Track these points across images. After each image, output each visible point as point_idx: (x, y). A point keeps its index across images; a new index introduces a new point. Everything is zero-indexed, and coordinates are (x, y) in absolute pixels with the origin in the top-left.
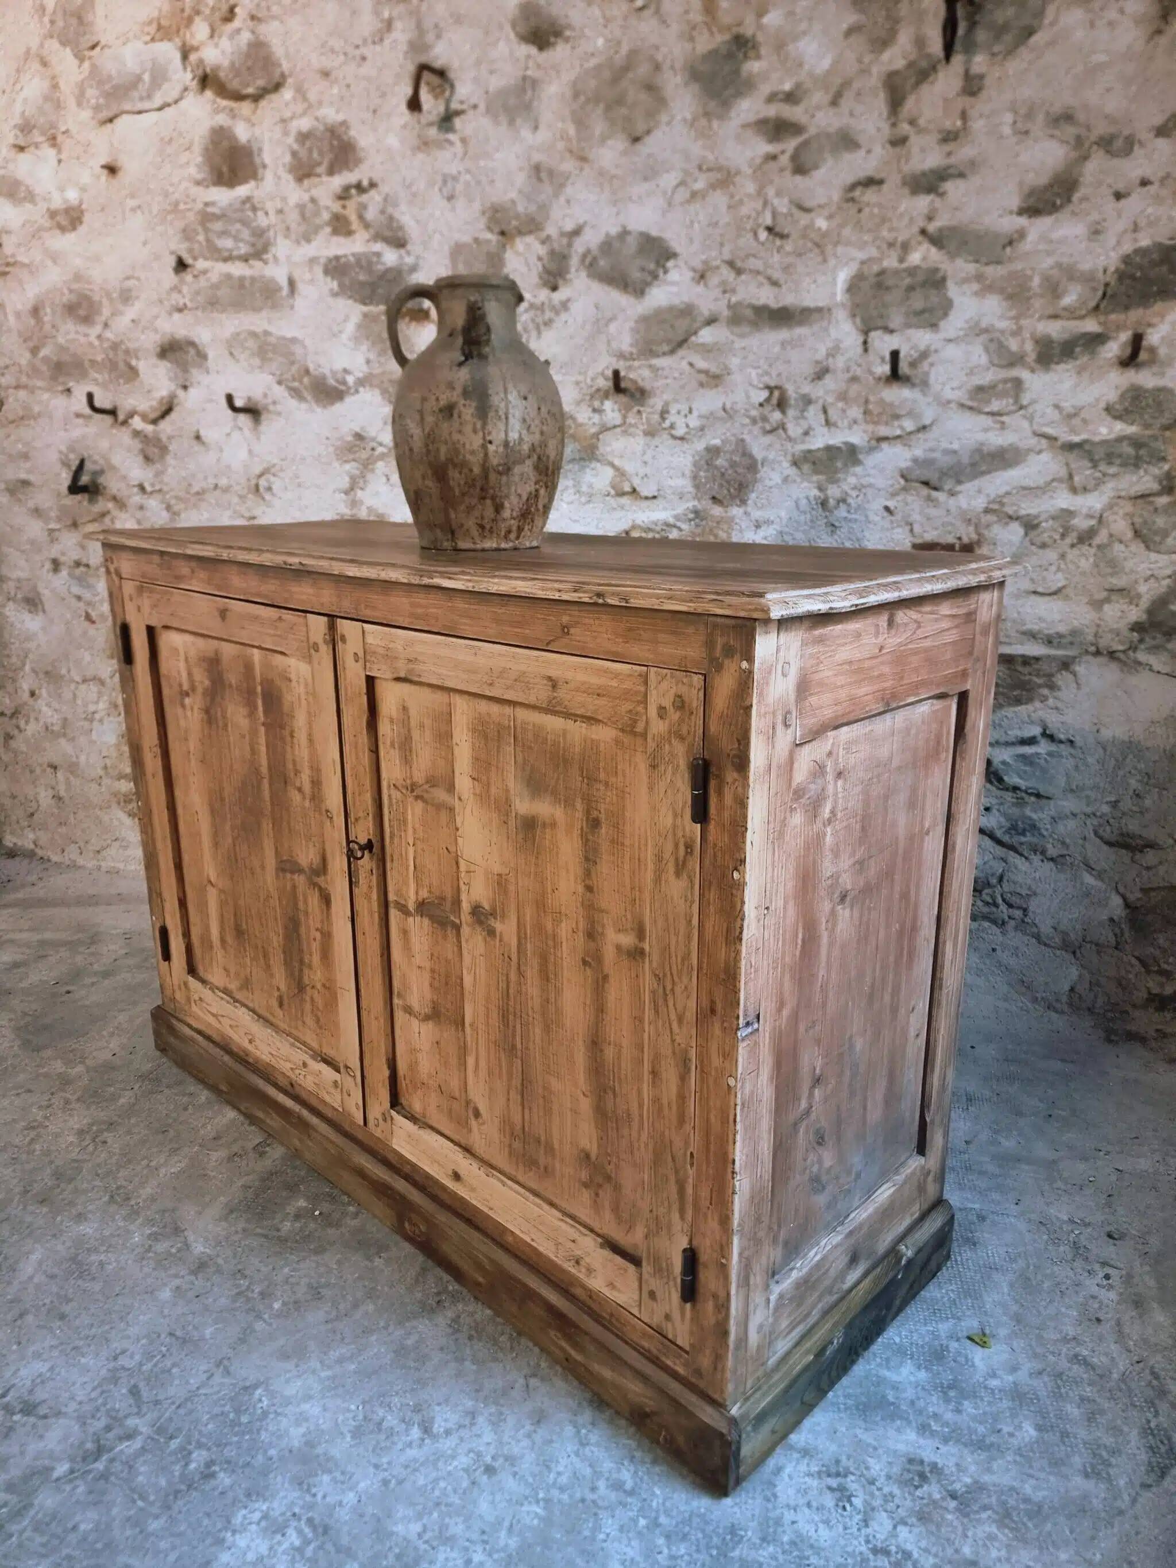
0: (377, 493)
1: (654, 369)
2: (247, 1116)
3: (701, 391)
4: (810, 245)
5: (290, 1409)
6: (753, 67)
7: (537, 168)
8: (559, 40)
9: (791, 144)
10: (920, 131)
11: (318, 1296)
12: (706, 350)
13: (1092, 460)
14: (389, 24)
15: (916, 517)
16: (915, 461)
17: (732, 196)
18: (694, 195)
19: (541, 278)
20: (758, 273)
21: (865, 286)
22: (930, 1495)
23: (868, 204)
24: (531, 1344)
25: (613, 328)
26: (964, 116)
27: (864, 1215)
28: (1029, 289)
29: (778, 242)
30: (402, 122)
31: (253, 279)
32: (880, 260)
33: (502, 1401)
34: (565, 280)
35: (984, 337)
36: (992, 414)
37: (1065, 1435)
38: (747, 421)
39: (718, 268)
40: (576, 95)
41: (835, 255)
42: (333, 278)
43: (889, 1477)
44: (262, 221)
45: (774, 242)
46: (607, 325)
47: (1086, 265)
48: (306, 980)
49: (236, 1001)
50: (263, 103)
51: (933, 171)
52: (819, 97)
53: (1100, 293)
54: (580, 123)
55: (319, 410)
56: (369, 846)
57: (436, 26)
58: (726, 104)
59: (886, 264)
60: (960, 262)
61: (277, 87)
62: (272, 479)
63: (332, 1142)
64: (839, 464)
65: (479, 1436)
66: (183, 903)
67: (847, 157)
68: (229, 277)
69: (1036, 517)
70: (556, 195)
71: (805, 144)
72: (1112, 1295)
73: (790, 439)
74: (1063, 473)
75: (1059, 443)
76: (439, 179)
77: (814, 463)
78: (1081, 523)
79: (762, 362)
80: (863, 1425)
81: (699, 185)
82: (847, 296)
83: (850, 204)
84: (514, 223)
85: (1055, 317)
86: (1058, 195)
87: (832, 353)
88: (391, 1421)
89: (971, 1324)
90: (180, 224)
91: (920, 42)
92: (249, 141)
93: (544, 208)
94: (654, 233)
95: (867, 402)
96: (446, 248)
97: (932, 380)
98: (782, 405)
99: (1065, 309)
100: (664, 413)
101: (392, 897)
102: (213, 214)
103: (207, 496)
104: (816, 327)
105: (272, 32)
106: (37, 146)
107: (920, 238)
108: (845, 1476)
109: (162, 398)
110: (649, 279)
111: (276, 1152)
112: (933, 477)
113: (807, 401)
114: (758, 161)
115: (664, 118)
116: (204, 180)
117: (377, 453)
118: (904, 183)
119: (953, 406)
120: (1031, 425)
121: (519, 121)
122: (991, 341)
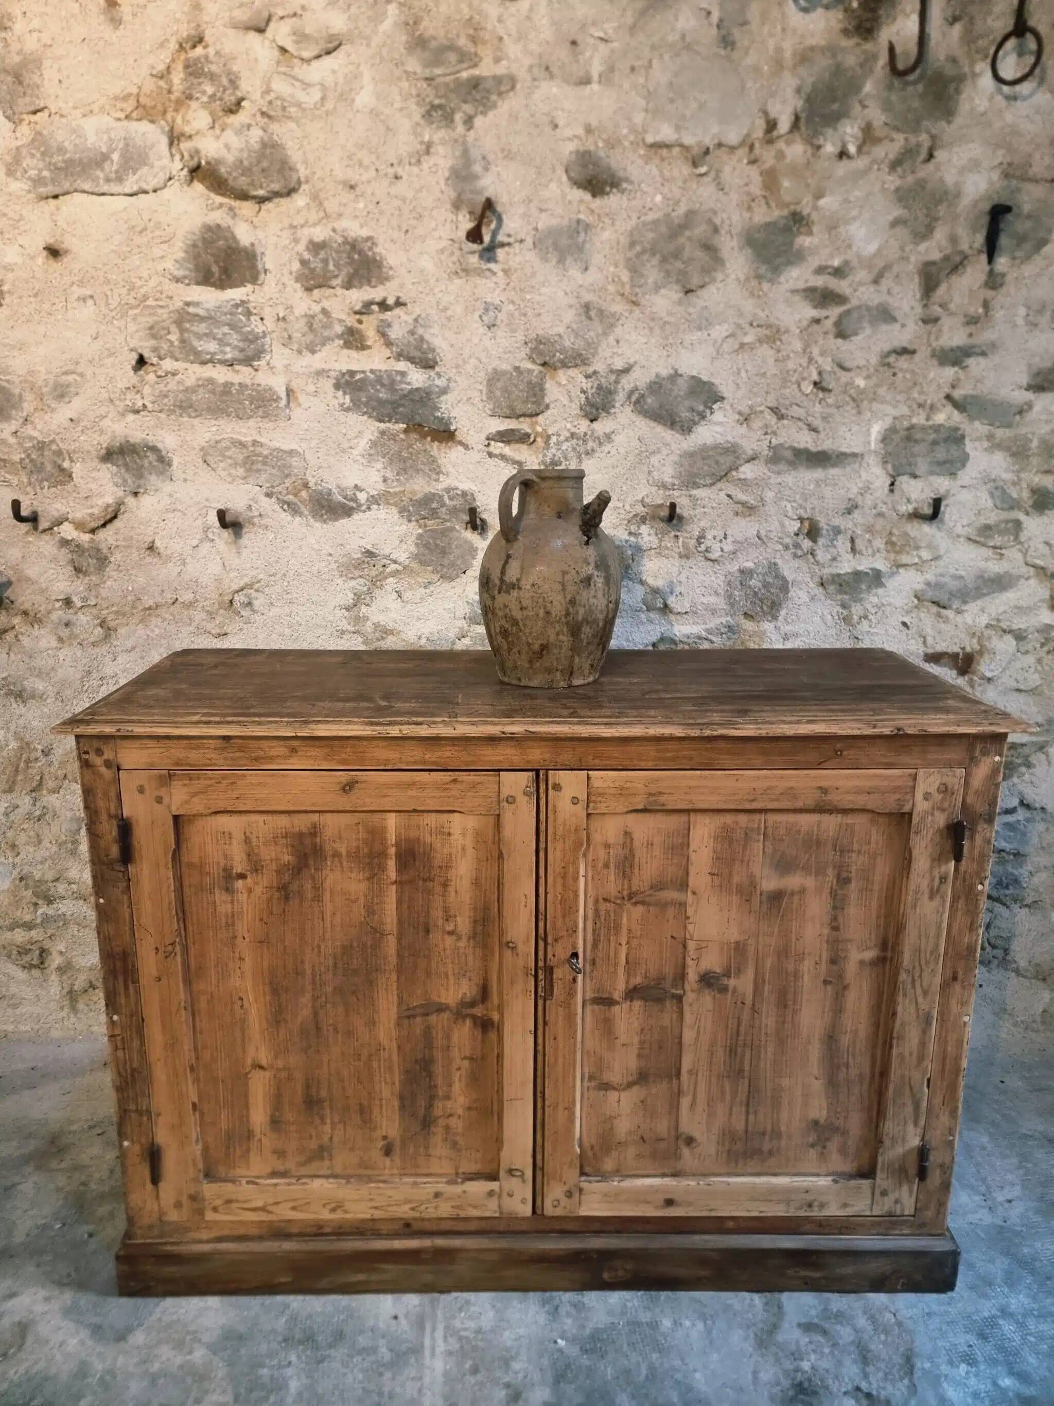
0: (386, 610)
1: (695, 499)
3: (736, 519)
4: (848, 399)
6: (804, 241)
7: (587, 307)
8: (615, 190)
9: (835, 312)
10: (952, 314)
12: (744, 483)
14: (428, 148)
15: (929, 631)
16: (928, 584)
17: (779, 351)
18: (742, 345)
19: (580, 408)
20: (799, 419)
21: (896, 438)
23: (901, 370)
25: (654, 460)
26: (986, 305)
28: (1030, 449)
29: (821, 395)
30: (440, 247)
31: (242, 386)
32: (910, 417)
34: (607, 413)
35: (991, 485)
36: (995, 547)
38: (780, 547)
39: (761, 412)
40: (632, 244)
42: (345, 393)
44: (256, 326)
45: (817, 395)
46: (649, 457)
50: (270, 205)
51: (959, 348)
52: (862, 275)
54: (635, 270)
55: (318, 525)
57: (484, 158)
58: (776, 270)
59: (914, 420)
60: (977, 424)
61: (290, 192)
62: (254, 594)
64: (864, 587)
67: (884, 327)
68: (211, 381)
69: (1025, 631)
70: (605, 334)
71: (848, 312)
73: (818, 563)
74: (1048, 595)
75: (1046, 572)
76: (480, 305)
77: (841, 585)
79: (798, 497)
81: (748, 339)
82: (882, 445)
83: (886, 368)
84: (559, 356)
85: (1050, 472)
87: (862, 492)
90: (147, 321)
91: (953, 240)
92: (253, 245)
93: (592, 345)
94: (705, 378)
95: (891, 534)
96: (483, 374)
97: (948, 516)
98: (813, 534)
100: (700, 539)
102: (197, 315)
103: (162, 611)
104: (848, 469)
105: (285, 133)
107: (944, 402)
109: (108, 506)
110: (696, 419)
112: (943, 598)
113: (837, 531)
114: (805, 323)
115: (719, 276)
116: (185, 277)
117: (388, 570)
118: (933, 355)
119: (962, 539)
120: (1025, 555)
121: (569, 260)
122: (996, 488)
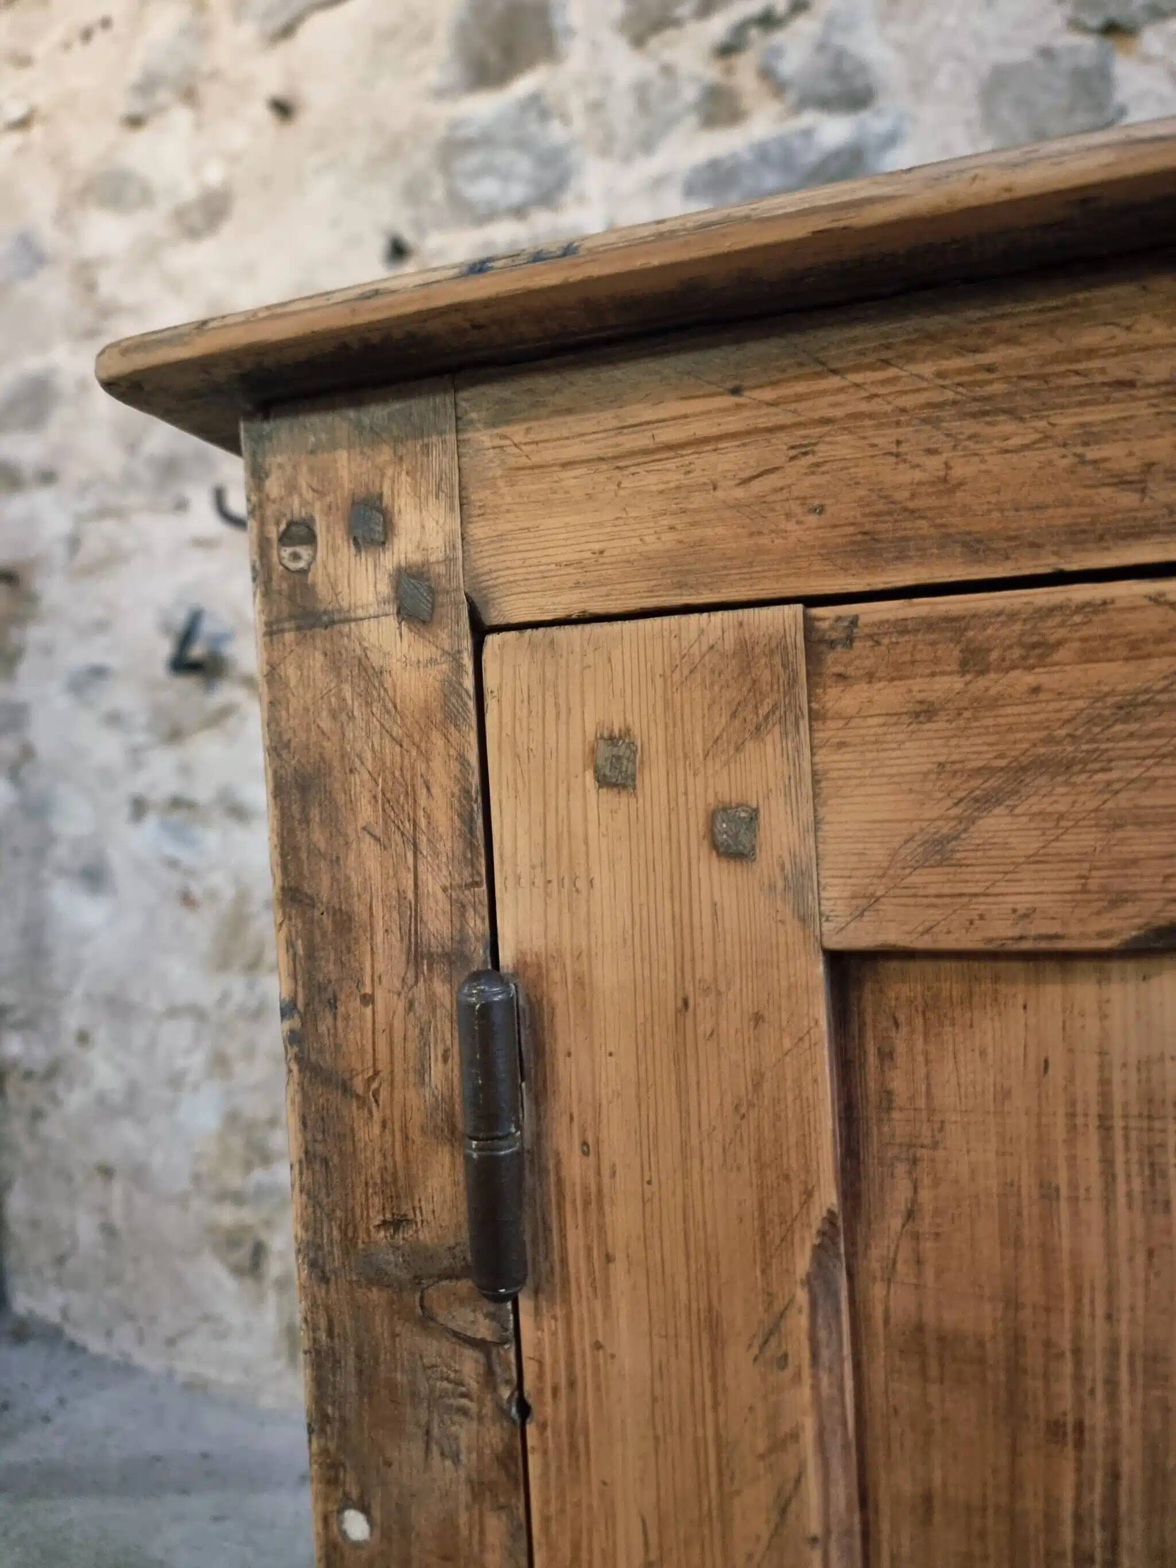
90: (401, 177)
96: (969, 87)
102: (466, 141)
106: (161, 110)
116: (452, 86)
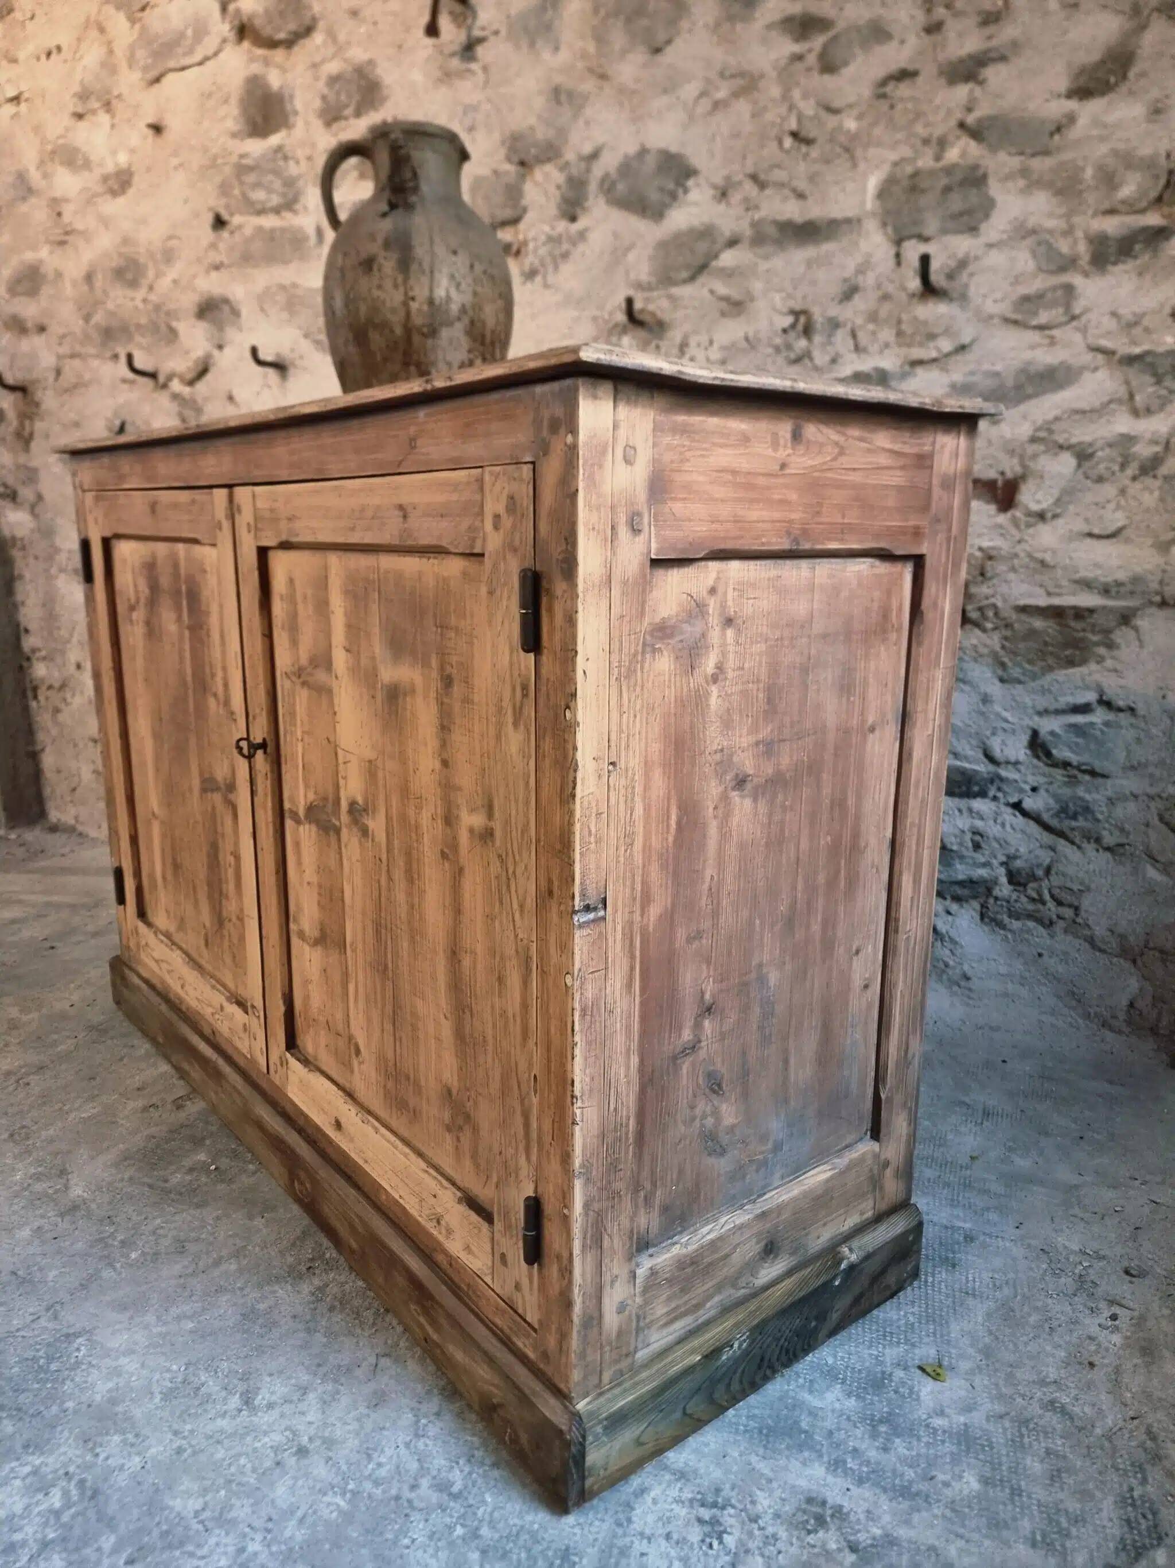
1: (671, 298)
2: (177, 1068)
3: (723, 320)
4: (838, 150)
5: (108, 1362)
7: (556, 91)
9: (818, 42)
10: (958, 14)
11: (181, 1251)
12: (728, 274)
13: (1155, 374)
16: (952, 385)
17: (755, 103)
18: (716, 105)
19: (559, 207)
20: (783, 185)
21: (897, 190)
22: (824, 1544)
23: (902, 99)
24: (395, 1322)
25: (631, 257)
27: (785, 1197)
28: (1081, 182)
29: (804, 149)
30: (426, 55)
31: (283, 230)
32: (913, 160)
33: (343, 1380)
34: (584, 209)
35: (1030, 241)
36: (1041, 328)
37: (1016, 1492)
38: (770, 350)
39: (740, 183)
40: (596, 10)
41: (865, 159)
43: (777, 1516)
44: (293, 169)
45: (799, 149)
46: (625, 255)
47: (1145, 151)
48: (225, 914)
49: (174, 943)
50: (296, 49)
51: (971, 57)
53: (1162, 181)
54: (600, 39)
56: (263, 746)
58: (750, 5)
59: (920, 164)
60: (1002, 156)
61: (308, 31)
63: (239, 1093)
65: (303, 1413)
66: (134, 840)
67: (879, 50)
68: (260, 229)
69: (1090, 445)
70: (576, 116)
71: (835, 38)
72: (1116, 1338)
73: (816, 368)
74: (1122, 392)
75: (1117, 357)
76: (461, 110)
78: (1144, 451)
79: (786, 284)
80: (761, 1451)
81: (721, 94)
82: (878, 203)
83: (882, 101)
84: (533, 151)
85: (1112, 212)
86: (1111, 72)
87: (861, 270)
88: (213, 1386)
89: (927, 1352)
90: (218, 179)
92: (281, 87)
93: (562, 133)
94: (674, 149)
95: (899, 322)
97: (972, 291)
98: (808, 331)
99: (1123, 202)
100: (683, 347)
101: (287, 805)
102: (248, 166)
104: (845, 242)
106: (94, 112)
107: (958, 132)
108: (723, 1508)
109: (198, 359)
110: (667, 199)
111: (195, 1107)
113: (834, 324)
114: (783, 62)
115: (685, 24)
116: (240, 132)
118: (941, 73)
119: (996, 321)
120: (1085, 338)
121: (540, 43)
122: (1039, 244)
